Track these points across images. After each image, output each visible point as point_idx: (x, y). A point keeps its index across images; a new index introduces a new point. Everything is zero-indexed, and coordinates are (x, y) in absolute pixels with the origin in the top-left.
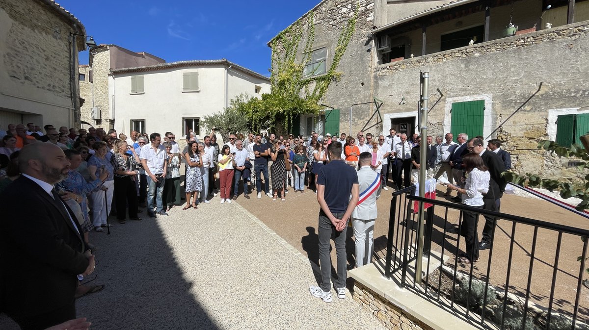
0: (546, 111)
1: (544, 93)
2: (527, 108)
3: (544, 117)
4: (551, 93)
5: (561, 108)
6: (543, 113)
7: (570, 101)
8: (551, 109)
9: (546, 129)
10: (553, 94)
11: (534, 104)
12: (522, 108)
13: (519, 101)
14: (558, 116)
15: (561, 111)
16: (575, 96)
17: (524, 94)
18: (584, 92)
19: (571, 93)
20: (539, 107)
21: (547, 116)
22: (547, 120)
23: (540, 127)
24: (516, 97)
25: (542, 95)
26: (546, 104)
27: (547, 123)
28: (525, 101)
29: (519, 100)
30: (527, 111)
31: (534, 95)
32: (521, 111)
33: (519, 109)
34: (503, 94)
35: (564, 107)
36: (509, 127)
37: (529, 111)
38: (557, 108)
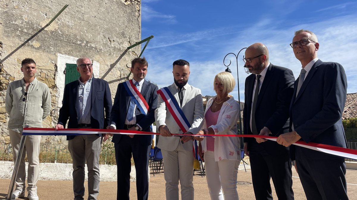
0: (55, 54)
1: (53, 30)
2: (35, 43)
3: (53, 62)
4: (60, 32)
5: (69, 54)
6: (52, 57)
7: (76, 48)
8: (60, 53)
9: (54, 79)
10: (62, 35)
11: (43, 41)
12: (30, 42)
13: (26, 31)
14: (67, 64)
15: (69, 58)
16: (80, 45)
17: (32, 23)
18: (87, 42)
19: (77, 40)
20: (48, 47)
21: (56, 61)
22: (56, 66)
23: (49, 75)
24: (22, 23)
25: (52, 32)
26: (55, 45)
27: (56, 70)
28: (33, 34)
29: (26, 28)
30: (35, 48)
31: (43, 29)
32: (28, 45)
33: (26, 42)
34: (6, 12)
35: (72, 55)
36: (12, 67)
37: (38, 49)
38: (66, 54)
